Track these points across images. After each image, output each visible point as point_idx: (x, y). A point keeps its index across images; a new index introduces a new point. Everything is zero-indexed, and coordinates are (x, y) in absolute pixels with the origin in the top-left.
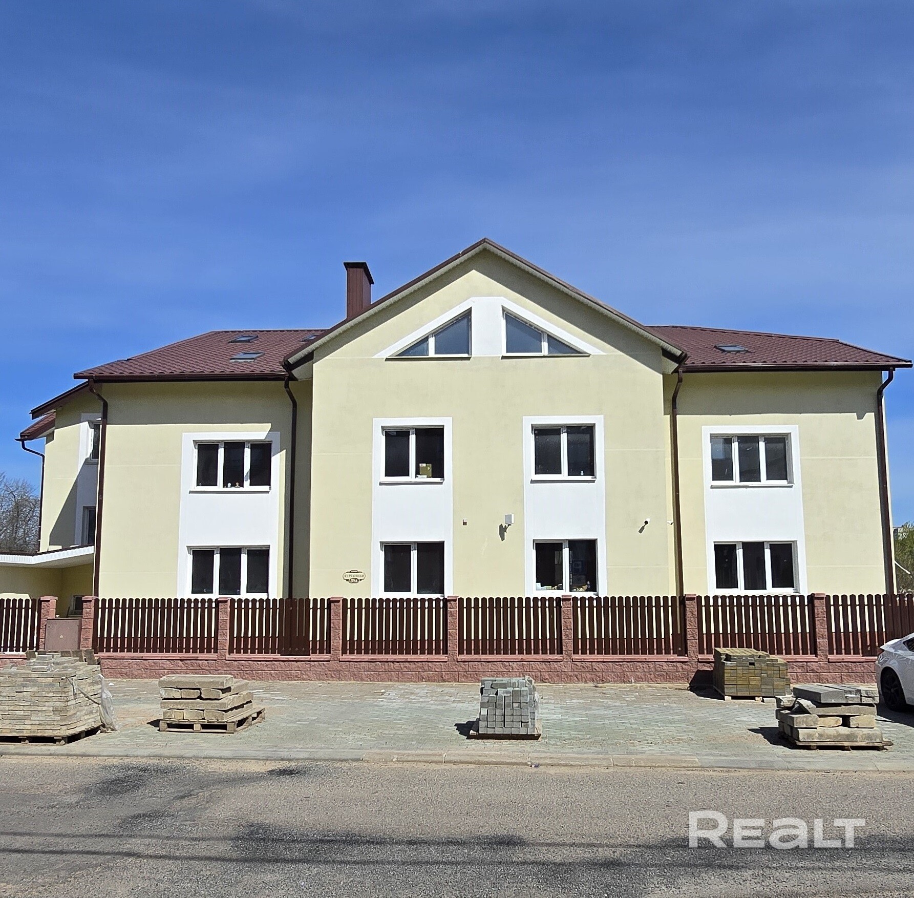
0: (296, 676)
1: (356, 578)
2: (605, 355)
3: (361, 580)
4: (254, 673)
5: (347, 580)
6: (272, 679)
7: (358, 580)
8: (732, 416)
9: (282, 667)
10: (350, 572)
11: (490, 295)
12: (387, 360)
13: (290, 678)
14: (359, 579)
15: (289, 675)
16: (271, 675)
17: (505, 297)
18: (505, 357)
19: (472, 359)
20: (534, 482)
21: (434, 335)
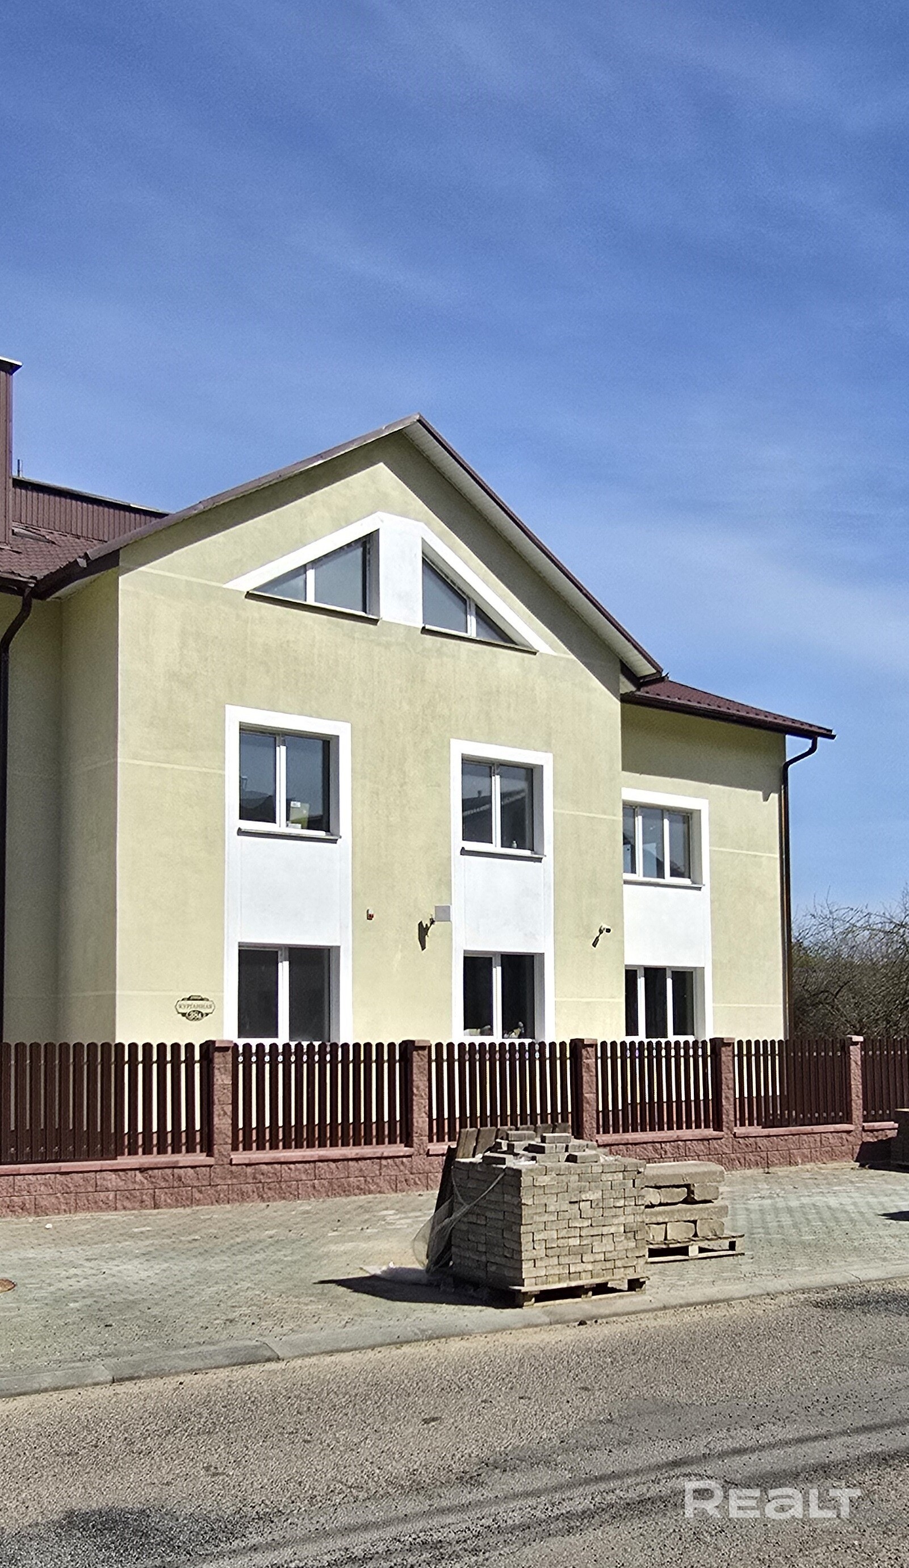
0: (358, 1188)
1: (198, 1009)
2: (555, 657)
3: (207, 1014)
4: (283, 1187)
5: (184, 1015)
6: (316, 1194)
7: (202, 1015)
8: (642, 775)
9: (332, 1173)
10: (189, 999)
11: (404, 514)
12: (249, 595)
13: (346, 1191)
14: (204, 1011)
15: (346, 1185)
16: (314, 1187)
17: (426, 524)
18: (427, 631)
19: (380, 624)
20: (465, 852)
21: (314, 565)
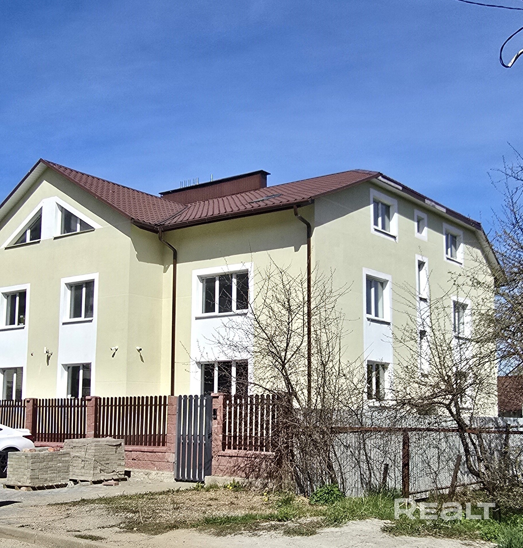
11: (50, 196)
12: (6, 248)
17: (57, 196)
18: (55, 238)
19: (40, 242)
20: (64, 324)
21: (30, 228)
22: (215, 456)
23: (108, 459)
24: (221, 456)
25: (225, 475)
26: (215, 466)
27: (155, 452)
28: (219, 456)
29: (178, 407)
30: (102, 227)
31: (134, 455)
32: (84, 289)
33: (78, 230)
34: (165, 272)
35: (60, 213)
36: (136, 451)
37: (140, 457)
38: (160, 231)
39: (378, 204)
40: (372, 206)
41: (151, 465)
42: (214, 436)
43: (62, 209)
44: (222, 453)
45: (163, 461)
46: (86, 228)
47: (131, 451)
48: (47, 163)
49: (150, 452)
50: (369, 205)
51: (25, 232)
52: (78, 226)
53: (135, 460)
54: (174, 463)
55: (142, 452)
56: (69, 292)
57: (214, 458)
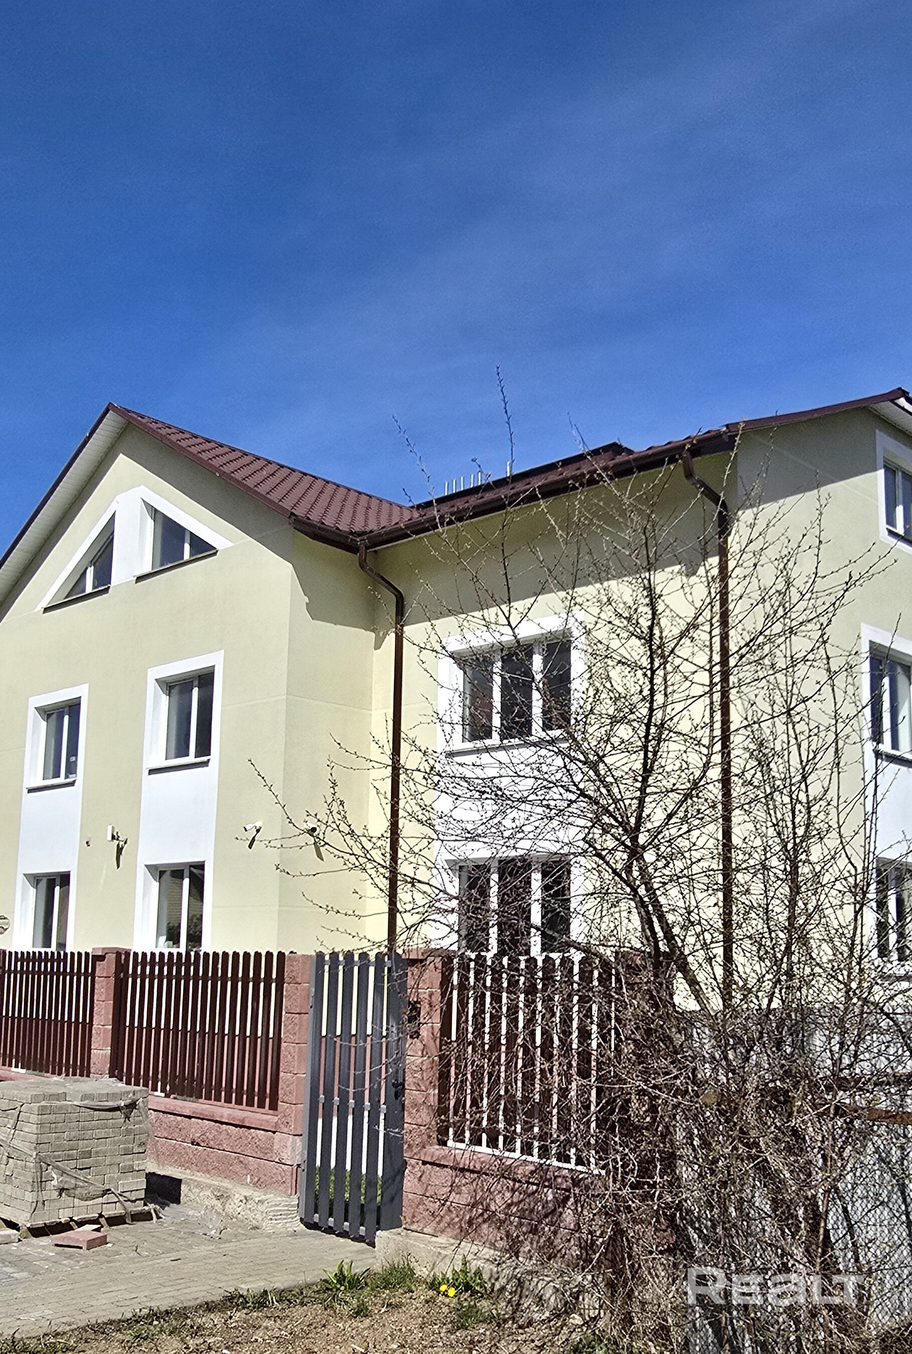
1: (3, 926)
2: (233, 548)
3: (6, 929)
7: (4, 930)
11: (132, 487)
12: (46, 610)
14: (5, 927)
17: (144, 485)
18: (140, 579)
19: (110, 590)
20: (152, 772)
21: (93, 563)
22: (413, 1162)
23: (88, 1155)
24: (431, 1163)
25: (442, 1231)
26: (410, 1196)
27: (249, 1128)
28: (424, 1163)
29: (313, 990)
30: (232, 545)
31: (196, 1128)
32: (195, 692)
33: (187, 556)
34: (378, 646)
35: (150, 523)
36: (202, 1119)
37: (211, 1137)
38: (363, 548)
39: (894, 473)
40: (881, 473)
41: (238, 1168)
42: (412, 1095)
43: (155, 513)
44: (434, 1151)
45: (268, 1156)
46: (202, 549)
47: (190, 1117)
48: (123, 412)
49: (236, 1126)
50: (875, 469)
51: (84, 574)
52: (187, 547)
53: (198, 1144)
54: (299, 1166)
55: (216, 1122)
56: (165, 699)
57: (409, 1168)
